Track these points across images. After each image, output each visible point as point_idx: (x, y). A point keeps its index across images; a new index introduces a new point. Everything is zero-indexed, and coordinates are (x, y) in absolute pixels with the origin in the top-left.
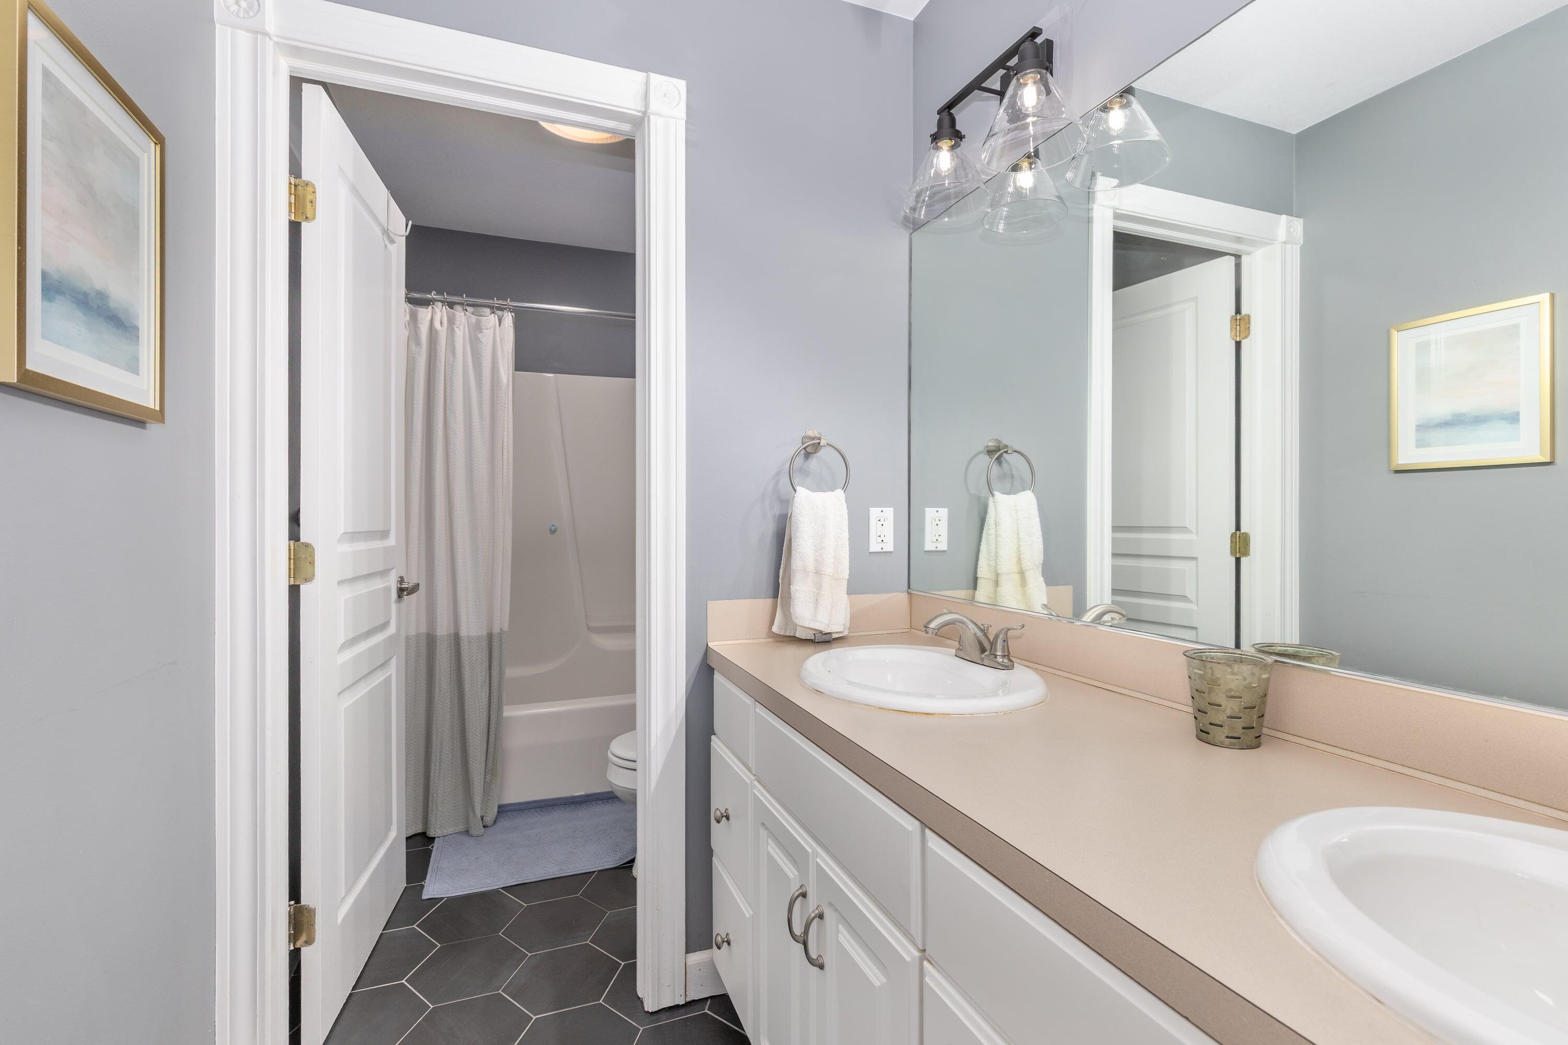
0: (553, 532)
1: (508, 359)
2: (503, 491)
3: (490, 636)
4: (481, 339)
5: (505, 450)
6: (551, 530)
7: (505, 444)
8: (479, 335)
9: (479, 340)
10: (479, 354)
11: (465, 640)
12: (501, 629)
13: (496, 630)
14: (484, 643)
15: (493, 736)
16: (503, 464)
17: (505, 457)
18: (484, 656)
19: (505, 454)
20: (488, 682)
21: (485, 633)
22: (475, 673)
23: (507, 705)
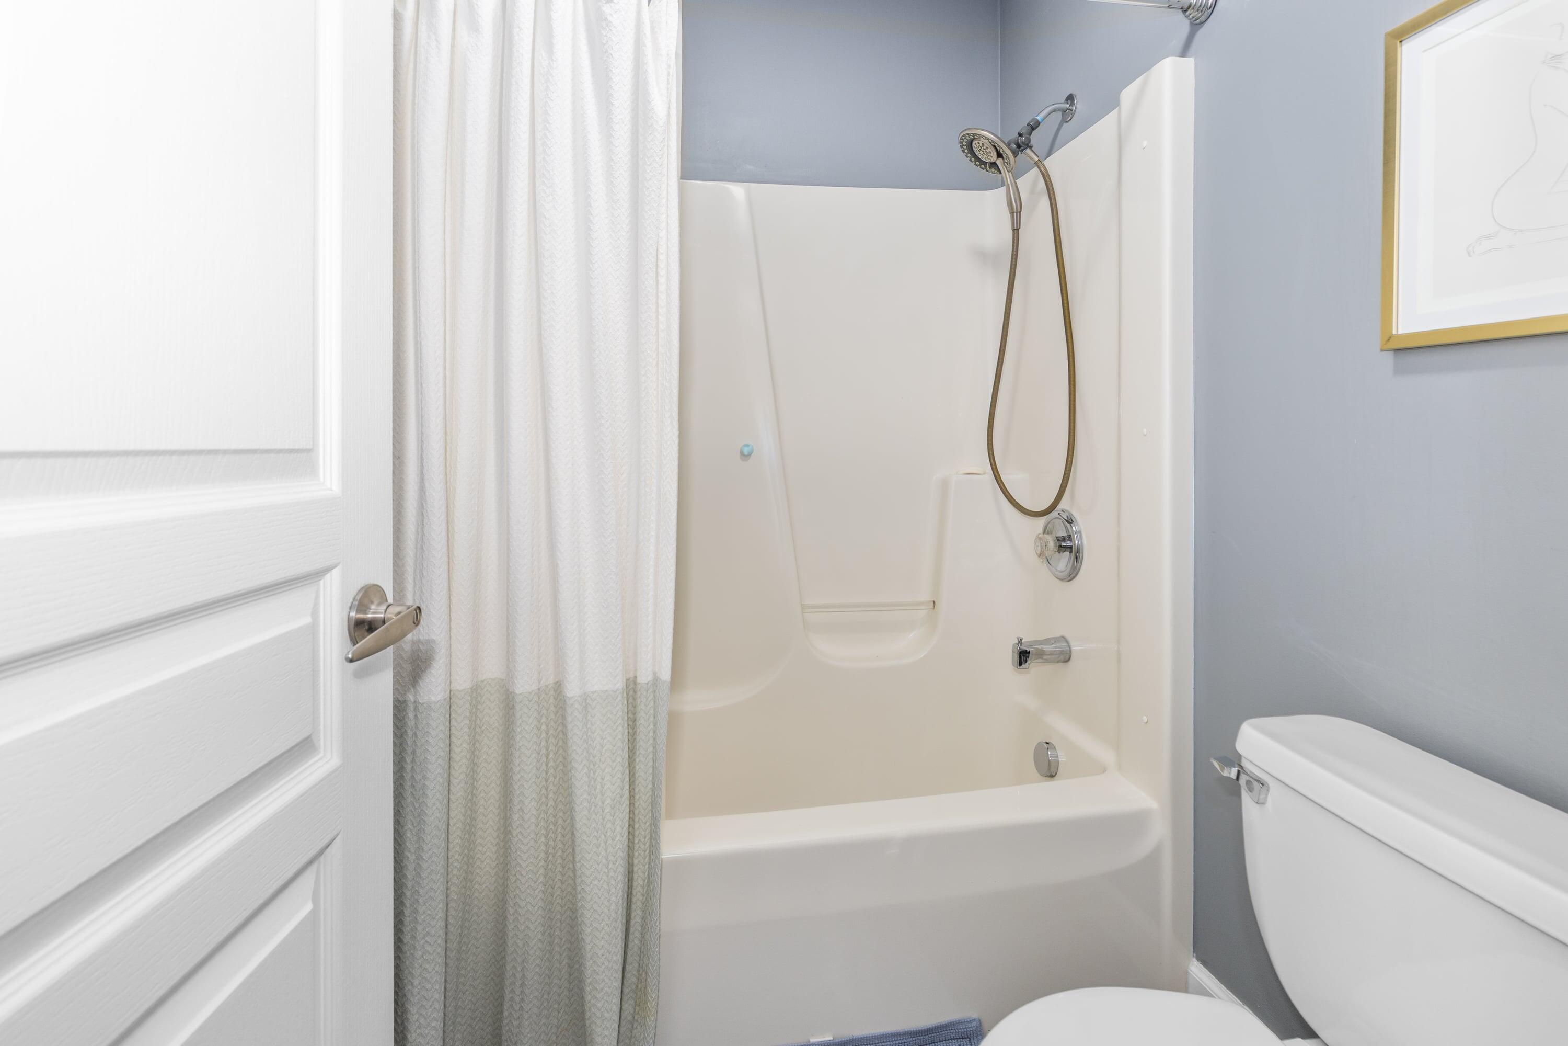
0: (745, 456)
1: (669, 66)
2: (657, 364)
3: (632, 688)
4: (610, 18)
5: (662, 273)
6: (742, 454)
7: (662, 257)
8: (604, 9)
9: (606, 19)
10: (606, 52)
11: (576, 706)
12: (655, 673)
13: (644, 678)
14: (619, 708)
15: (639, 912)
16: (657, 303)
17: (662, 288)
18: (620, 736)
19: (662, 280)
20: (627, 794)
21: (620, 685)
22: (599, 779)
23: (670, 816)
